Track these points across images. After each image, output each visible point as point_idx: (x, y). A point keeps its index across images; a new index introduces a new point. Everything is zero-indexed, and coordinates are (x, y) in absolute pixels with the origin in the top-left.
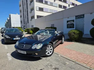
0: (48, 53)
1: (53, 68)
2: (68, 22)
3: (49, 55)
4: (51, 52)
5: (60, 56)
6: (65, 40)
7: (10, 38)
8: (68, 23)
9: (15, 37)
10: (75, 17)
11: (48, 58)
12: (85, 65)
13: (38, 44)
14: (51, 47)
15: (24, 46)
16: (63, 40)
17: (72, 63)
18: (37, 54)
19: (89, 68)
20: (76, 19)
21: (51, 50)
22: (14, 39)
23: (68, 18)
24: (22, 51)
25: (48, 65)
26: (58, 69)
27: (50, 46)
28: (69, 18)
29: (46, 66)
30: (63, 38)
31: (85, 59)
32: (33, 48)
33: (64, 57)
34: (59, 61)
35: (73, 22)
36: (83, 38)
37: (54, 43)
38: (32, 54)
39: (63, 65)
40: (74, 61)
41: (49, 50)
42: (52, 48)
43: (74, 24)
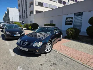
0: (47, 50)
1: (52, 64)
2: (66, 18)
4: (49, 49)
5: (58, 53)
6: (63, 38)
7: (10, 34)
9: (16, 34)
10: (74, 14)
11: (47, 54)
12: (78, 61)
13: (38, 42)
14: (49, 45)
15: (25, 43)
16: (61, 38)
17: (68, 59)
18: (37, 51)
19: (82, 64)
20: (74, 16)
21: (50, 47)
22: (15, 35)
23: (67, 15)
24: (24, 48)
25: (47, 61)
26: (56, 64)
28: (68, 15)
29: (46, 61)
30: (61, 36)
31: (80, 56)
32: (34, 45)
33: (61, 54)
34: (57, 57)
35: (71, 20)
36: (80, 35)
37: (53, 41)
38: (33, 51)
39: (60, 61)
40: (70, 57)
41: (48, 48)
42: (51, 45)
43: (72, 22)
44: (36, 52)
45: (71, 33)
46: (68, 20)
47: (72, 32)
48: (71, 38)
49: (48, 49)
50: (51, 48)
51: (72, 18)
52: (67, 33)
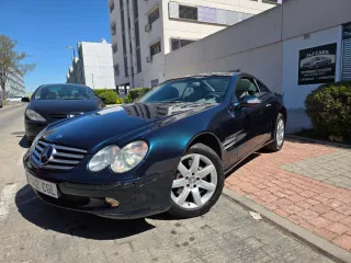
0: (190, 198)
2: (303, 54)
3: (193, 206)
4: (203, 192)
5: (257, 217)
6: (288, 137)
8: (304, 61)
10: (340, 28)
13: (121, 146)
14: (203, 164)
16: (280, 135)
18: (115, 203)
20: (344, 38)
21: (208, 179)
23: (307, 36)
27: (197, 157)
28: (312, 36)
30: (280, 125)
35: (326, 56)
42: (211, 168)
43: (333, 66)
44: (109, 206)
45: (337, 111)
46: (309, 60)
47: (339, 105)
48: (336, 134)
49: (196, 191)
50: (212, 186)
51: (332, 48)
52: (308, 112)
